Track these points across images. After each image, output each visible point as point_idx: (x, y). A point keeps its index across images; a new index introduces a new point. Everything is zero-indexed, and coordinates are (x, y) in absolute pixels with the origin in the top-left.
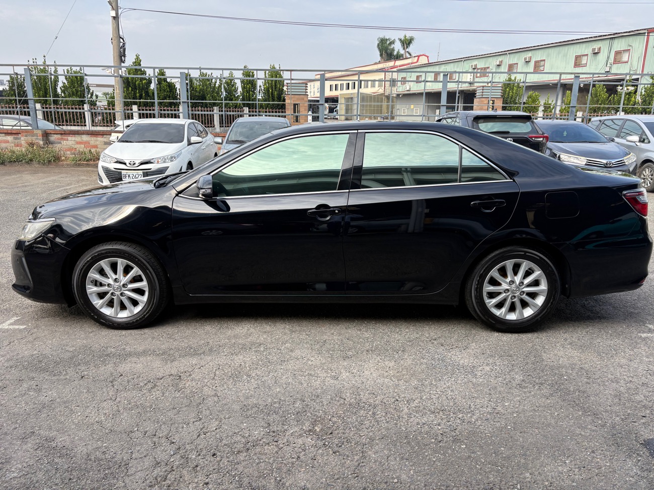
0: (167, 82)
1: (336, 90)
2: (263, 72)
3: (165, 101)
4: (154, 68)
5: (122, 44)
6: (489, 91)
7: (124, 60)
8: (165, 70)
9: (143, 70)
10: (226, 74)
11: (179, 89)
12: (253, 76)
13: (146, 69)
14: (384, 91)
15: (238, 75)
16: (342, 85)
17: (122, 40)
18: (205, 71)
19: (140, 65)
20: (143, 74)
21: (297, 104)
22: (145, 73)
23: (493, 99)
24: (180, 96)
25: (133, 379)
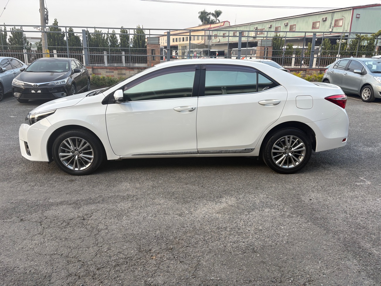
0: (74, 36)
1: (176, 41)
2: (133, 30)
3: (74, 47)
4: (66, 27)
5: (46, 12)
6: (266, 42)
7: (48, 23)
8: (73, 28)
9: (59, 28)
10: (111, 31)
11: (82, 40)
12: (127, 32)
13: (61, 28)
14: (205, 42)
15: (118, 31)
16: (180, 38)
17: (46, 10)
18: (97, 29)
19: (58, 25)
20: (59, 31)
21: (154, 50)
22: (60, 30)
23: (267, 47)
24: (82, 45)
25: (54, 220)
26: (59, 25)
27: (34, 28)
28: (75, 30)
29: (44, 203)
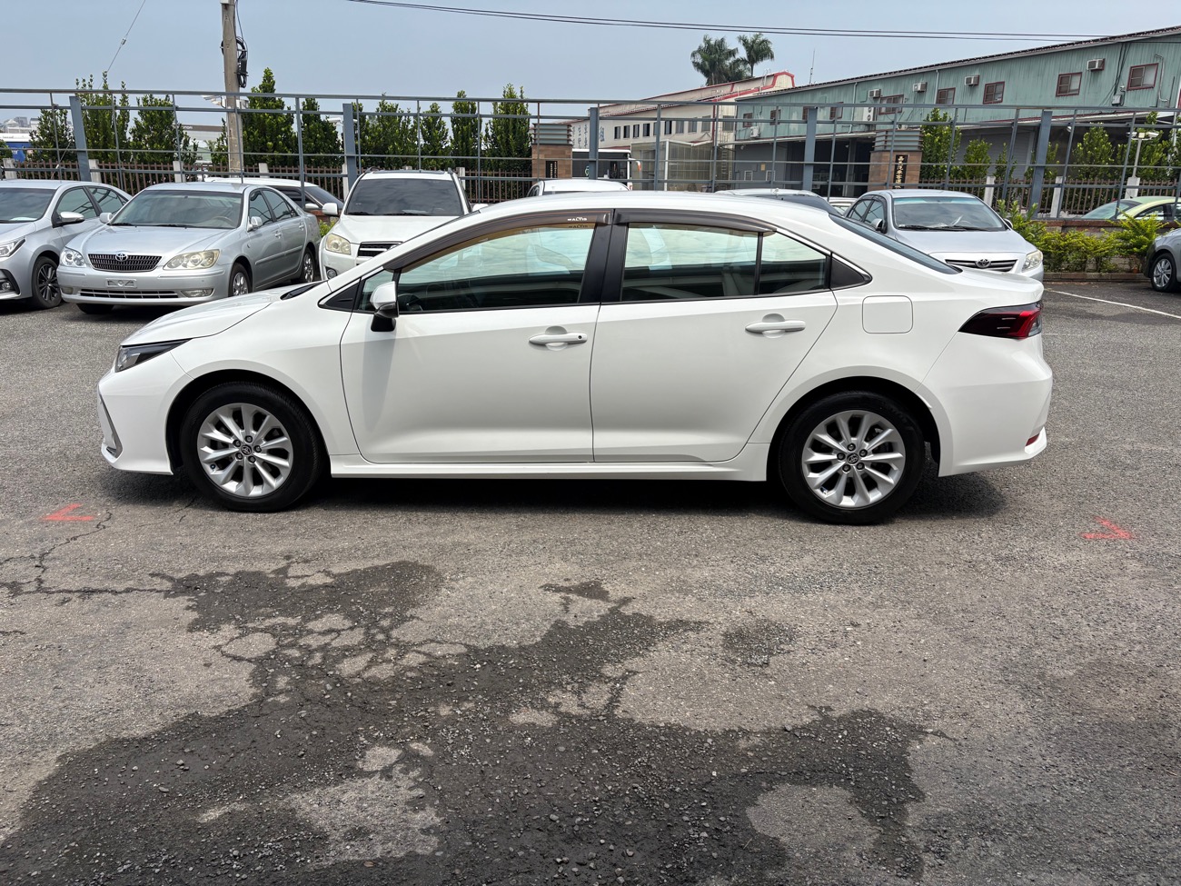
0: (320, 121)
3: (317, 155)
4: (297, 97)
5: (240, 53)
7: (245, 82)
9: (277, 99)
10: (426, 107)
11: (342, 135)
12: (474, 110)
13: (283, 99)
14: (713, 139)
15: (447, 108)
16: (637, 128)
17: (240, 47)
21: (553, 162)
23: (905, 154)
24: (343, 147)
26: (278, 89)
27: (207, 99)
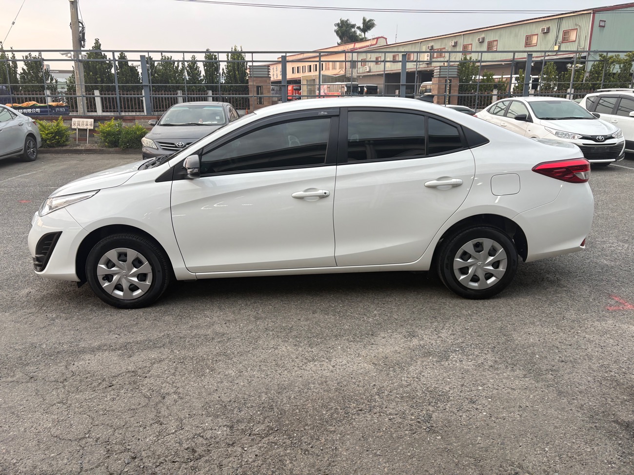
0: (128, 66)
1: (298, 72)
3: (128, 84)
4: (113, 52)
5: (81, 28)
6: (447, 70)
7: (84, 45)
8: (126, 54)
9: (103, 53)
11: (141, 73)
12: (215, 58)
16: (304, 67)
17: (81, 25)
18: (166, 55)
20: (103, 58)
21: (260, 87)
23: (450, 78)
24: (142, 80)
25: (87, 378)
26: (102, 48)
27: (62, 54)
28: (129, 56)
29: (71, 348)
